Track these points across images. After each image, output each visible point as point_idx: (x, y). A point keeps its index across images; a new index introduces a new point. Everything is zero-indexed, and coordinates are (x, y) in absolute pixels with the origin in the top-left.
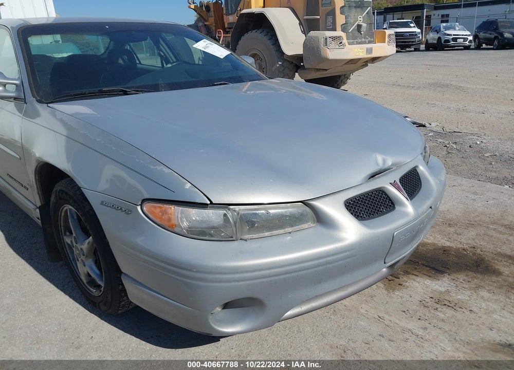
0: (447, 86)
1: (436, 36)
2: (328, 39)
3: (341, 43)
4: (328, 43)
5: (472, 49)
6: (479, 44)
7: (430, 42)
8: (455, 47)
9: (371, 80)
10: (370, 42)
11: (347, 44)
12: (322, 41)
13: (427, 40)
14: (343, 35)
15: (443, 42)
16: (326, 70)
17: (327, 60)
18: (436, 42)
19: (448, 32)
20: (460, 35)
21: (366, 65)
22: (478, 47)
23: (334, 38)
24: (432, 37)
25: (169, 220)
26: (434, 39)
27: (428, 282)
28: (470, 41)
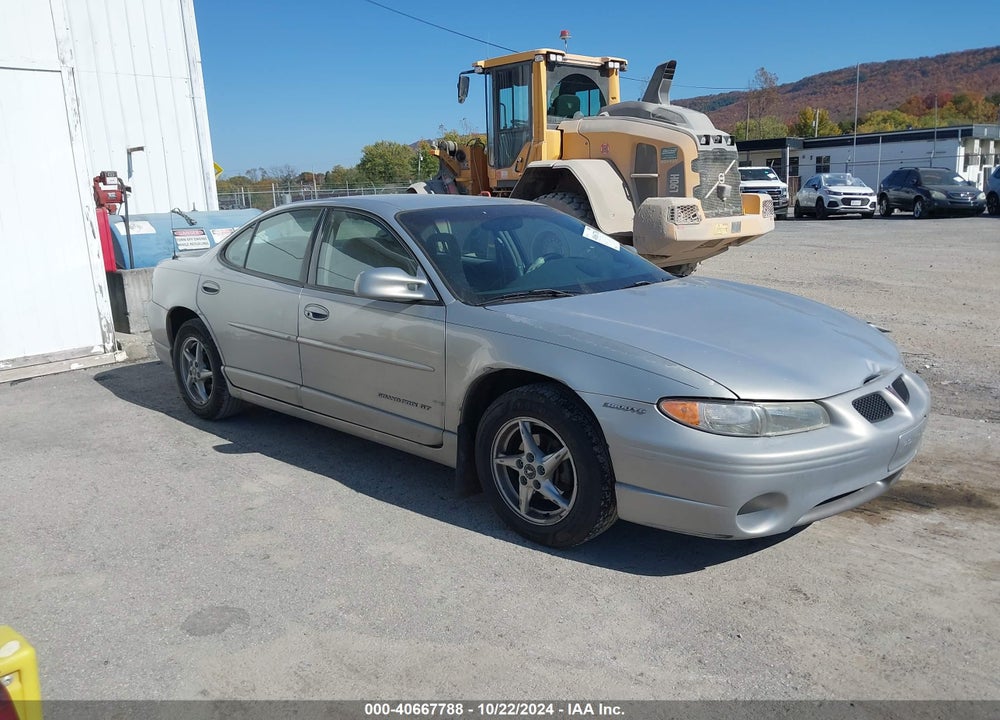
0: (855, 282)
1: (815, 195)
2: (676, 210)
3: (695, 215)
4: (676, 215)
5: (877, 217)
6: (888, 209)
7: (803, 204)
8: (846, 213)
9: (723, 272)
10: (735, 213)
11: (703, 217)
12: (666, 214)
13: (797, 201)
14: (697, 202)
15: (826, 205)
16: (666, 257)
17: (672, 241)
18: (814, 205)
19: (834, 189)
20: (855, 194)
21: (725, 249)
22: (887, 215)
23: (684, 209)
24: (807, 196)
25: (694, 416)
26: (809, 199)
27: (915, 516)
28: (873, 205)
